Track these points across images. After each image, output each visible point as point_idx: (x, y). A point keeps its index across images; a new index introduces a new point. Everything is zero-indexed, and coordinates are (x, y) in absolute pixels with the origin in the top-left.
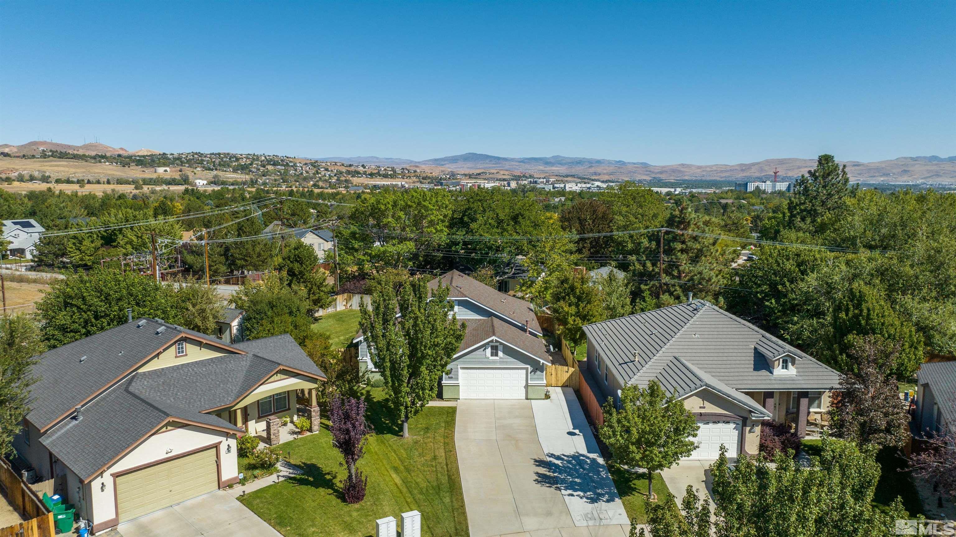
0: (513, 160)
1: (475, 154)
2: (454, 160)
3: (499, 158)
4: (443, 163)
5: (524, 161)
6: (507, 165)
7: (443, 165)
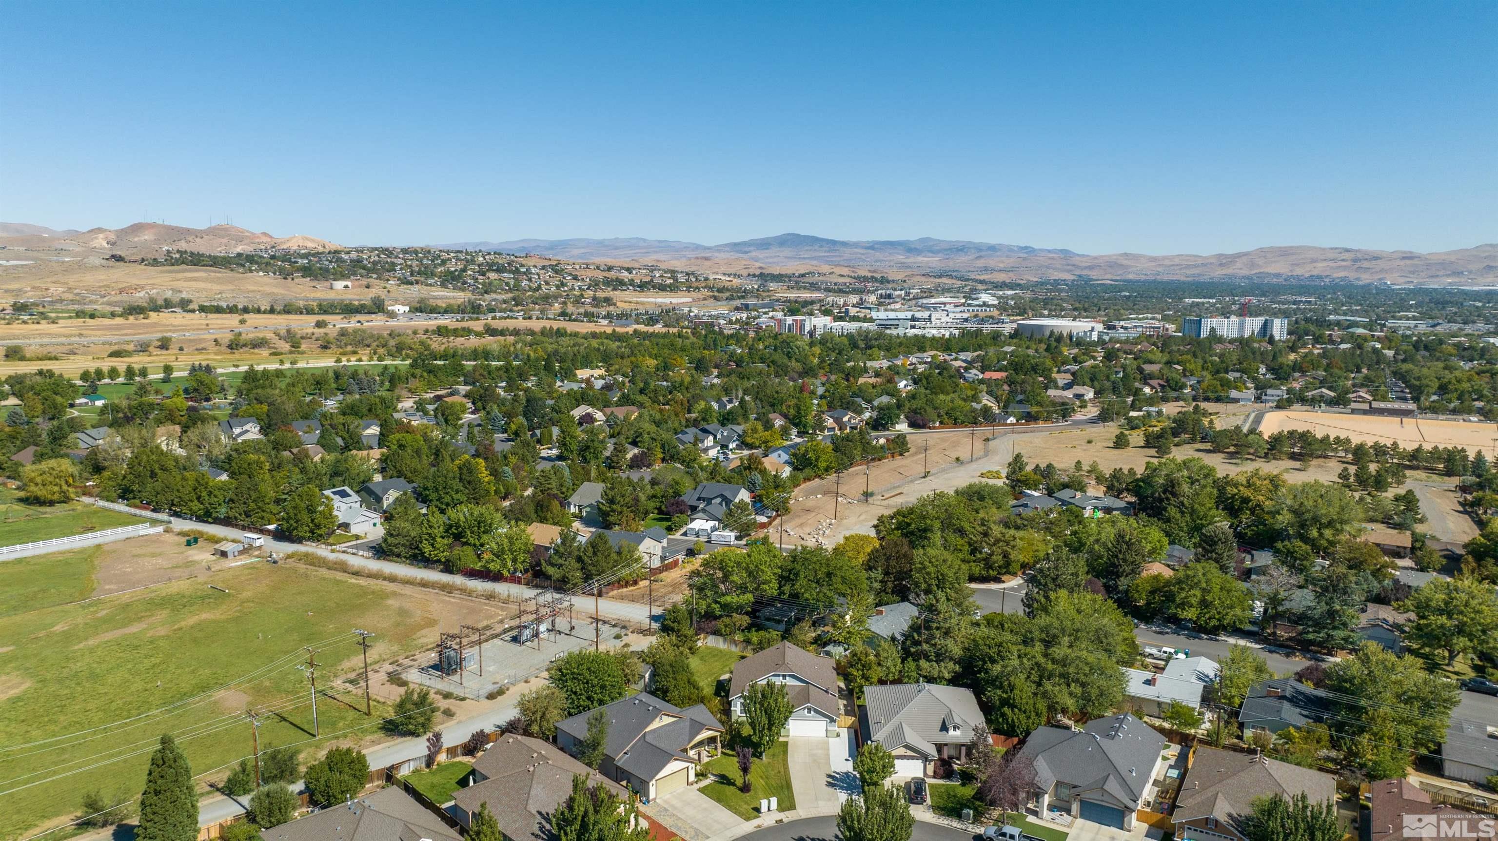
0: (856, 245)
1: (798, 235)
2: (764, 244)
3: (834, 242)
4: (747, 249)
5: (873, 246)
7: (746, 252)
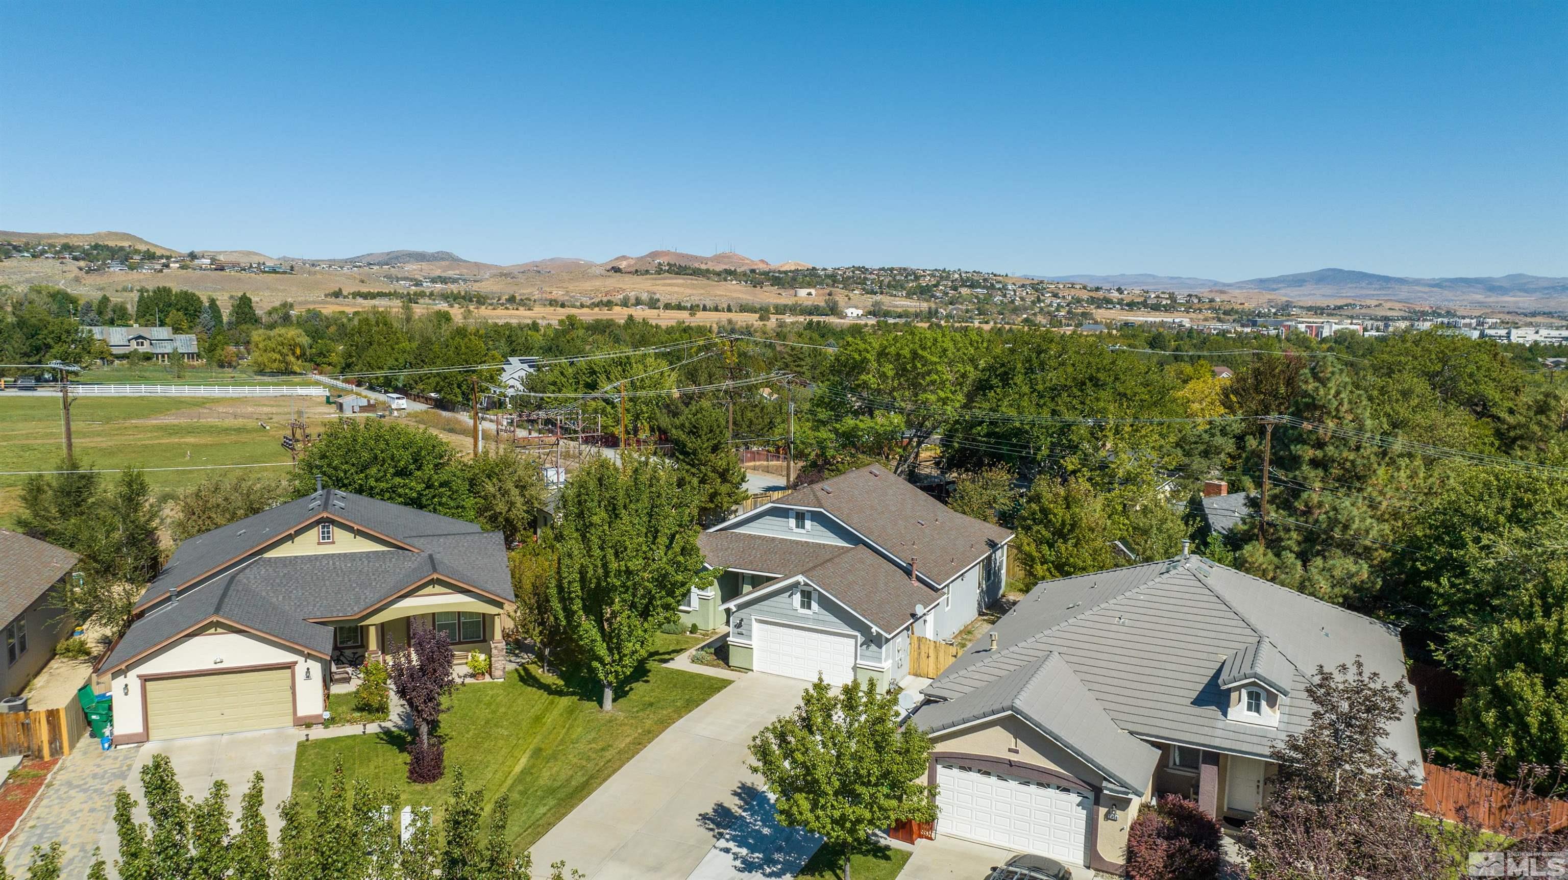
0: (1417, 282)
1: (1340, 271)
2: (1298, 281)
3: (1387, 279)
4: (1275, 286)
5: (1439, 284)
6: (1404, 292)
7: (1274, 290)
